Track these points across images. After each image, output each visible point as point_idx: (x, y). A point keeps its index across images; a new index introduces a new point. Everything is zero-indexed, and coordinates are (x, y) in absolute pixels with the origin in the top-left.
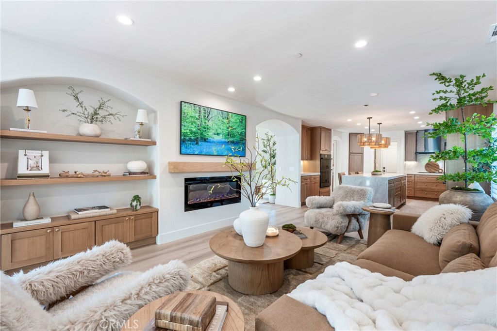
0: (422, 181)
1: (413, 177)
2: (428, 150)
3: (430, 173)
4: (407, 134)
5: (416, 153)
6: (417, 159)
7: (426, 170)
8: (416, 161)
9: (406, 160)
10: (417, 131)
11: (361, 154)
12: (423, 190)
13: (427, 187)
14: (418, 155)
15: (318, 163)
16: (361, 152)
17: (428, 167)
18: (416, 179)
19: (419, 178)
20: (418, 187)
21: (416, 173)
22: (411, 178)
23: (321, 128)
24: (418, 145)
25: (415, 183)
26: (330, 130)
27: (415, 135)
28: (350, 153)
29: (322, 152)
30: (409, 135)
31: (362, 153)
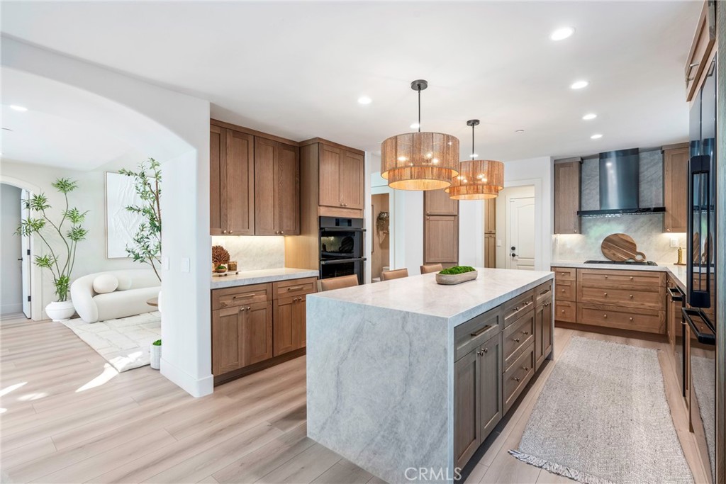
0: (595, 285)
1: (573, 274)
2: (607, 204)
3: (614, 262)
4: (559, 166)
5: (581, 213)
6: (583, 229)
7: (605, 254)
8: (580, 233)
9: (557, 230)
10: (582, 159)
11: (452, 218)
12: (598, 308)
13: (607, 300)
14: (586, 218)
15: (312, 240)
16: (452, 211)
17: (610, 248)
18: (581, 278)
19: (588, 277)
20: (585, 299)
21: (580, 263)
22: (567, 278)
23: (319, 142)
24: (584, 193)
25: (579, 289)
26: (362, 154)
27: (576, 168)
28: (425, 214)
29: (323, 212)
30: (562, 170)
31: (456, 216)
